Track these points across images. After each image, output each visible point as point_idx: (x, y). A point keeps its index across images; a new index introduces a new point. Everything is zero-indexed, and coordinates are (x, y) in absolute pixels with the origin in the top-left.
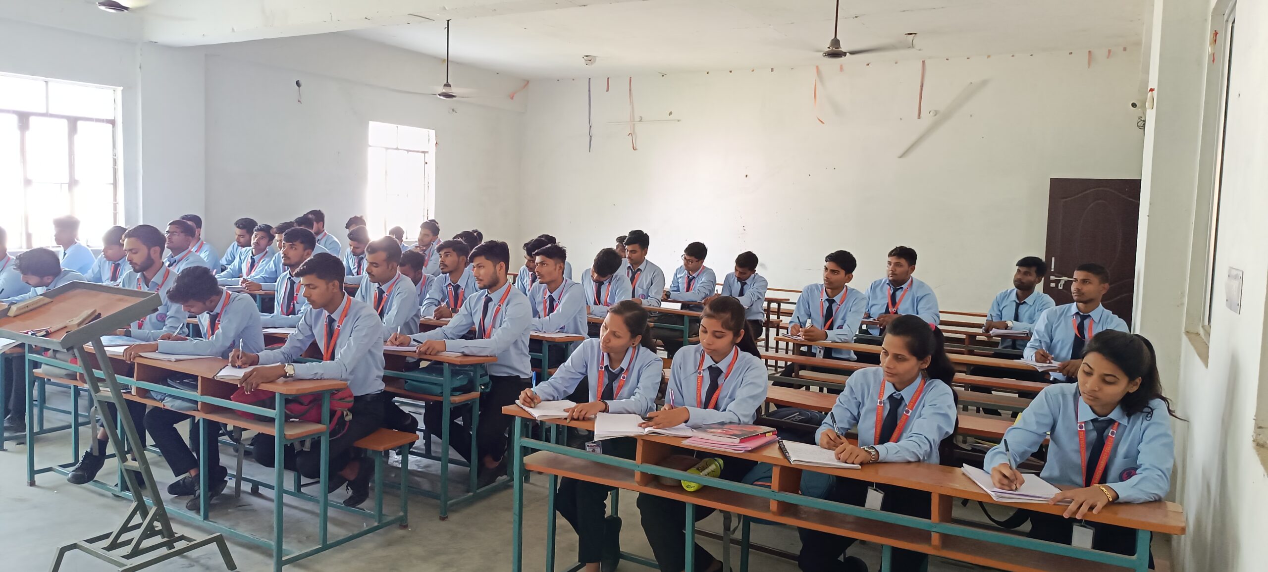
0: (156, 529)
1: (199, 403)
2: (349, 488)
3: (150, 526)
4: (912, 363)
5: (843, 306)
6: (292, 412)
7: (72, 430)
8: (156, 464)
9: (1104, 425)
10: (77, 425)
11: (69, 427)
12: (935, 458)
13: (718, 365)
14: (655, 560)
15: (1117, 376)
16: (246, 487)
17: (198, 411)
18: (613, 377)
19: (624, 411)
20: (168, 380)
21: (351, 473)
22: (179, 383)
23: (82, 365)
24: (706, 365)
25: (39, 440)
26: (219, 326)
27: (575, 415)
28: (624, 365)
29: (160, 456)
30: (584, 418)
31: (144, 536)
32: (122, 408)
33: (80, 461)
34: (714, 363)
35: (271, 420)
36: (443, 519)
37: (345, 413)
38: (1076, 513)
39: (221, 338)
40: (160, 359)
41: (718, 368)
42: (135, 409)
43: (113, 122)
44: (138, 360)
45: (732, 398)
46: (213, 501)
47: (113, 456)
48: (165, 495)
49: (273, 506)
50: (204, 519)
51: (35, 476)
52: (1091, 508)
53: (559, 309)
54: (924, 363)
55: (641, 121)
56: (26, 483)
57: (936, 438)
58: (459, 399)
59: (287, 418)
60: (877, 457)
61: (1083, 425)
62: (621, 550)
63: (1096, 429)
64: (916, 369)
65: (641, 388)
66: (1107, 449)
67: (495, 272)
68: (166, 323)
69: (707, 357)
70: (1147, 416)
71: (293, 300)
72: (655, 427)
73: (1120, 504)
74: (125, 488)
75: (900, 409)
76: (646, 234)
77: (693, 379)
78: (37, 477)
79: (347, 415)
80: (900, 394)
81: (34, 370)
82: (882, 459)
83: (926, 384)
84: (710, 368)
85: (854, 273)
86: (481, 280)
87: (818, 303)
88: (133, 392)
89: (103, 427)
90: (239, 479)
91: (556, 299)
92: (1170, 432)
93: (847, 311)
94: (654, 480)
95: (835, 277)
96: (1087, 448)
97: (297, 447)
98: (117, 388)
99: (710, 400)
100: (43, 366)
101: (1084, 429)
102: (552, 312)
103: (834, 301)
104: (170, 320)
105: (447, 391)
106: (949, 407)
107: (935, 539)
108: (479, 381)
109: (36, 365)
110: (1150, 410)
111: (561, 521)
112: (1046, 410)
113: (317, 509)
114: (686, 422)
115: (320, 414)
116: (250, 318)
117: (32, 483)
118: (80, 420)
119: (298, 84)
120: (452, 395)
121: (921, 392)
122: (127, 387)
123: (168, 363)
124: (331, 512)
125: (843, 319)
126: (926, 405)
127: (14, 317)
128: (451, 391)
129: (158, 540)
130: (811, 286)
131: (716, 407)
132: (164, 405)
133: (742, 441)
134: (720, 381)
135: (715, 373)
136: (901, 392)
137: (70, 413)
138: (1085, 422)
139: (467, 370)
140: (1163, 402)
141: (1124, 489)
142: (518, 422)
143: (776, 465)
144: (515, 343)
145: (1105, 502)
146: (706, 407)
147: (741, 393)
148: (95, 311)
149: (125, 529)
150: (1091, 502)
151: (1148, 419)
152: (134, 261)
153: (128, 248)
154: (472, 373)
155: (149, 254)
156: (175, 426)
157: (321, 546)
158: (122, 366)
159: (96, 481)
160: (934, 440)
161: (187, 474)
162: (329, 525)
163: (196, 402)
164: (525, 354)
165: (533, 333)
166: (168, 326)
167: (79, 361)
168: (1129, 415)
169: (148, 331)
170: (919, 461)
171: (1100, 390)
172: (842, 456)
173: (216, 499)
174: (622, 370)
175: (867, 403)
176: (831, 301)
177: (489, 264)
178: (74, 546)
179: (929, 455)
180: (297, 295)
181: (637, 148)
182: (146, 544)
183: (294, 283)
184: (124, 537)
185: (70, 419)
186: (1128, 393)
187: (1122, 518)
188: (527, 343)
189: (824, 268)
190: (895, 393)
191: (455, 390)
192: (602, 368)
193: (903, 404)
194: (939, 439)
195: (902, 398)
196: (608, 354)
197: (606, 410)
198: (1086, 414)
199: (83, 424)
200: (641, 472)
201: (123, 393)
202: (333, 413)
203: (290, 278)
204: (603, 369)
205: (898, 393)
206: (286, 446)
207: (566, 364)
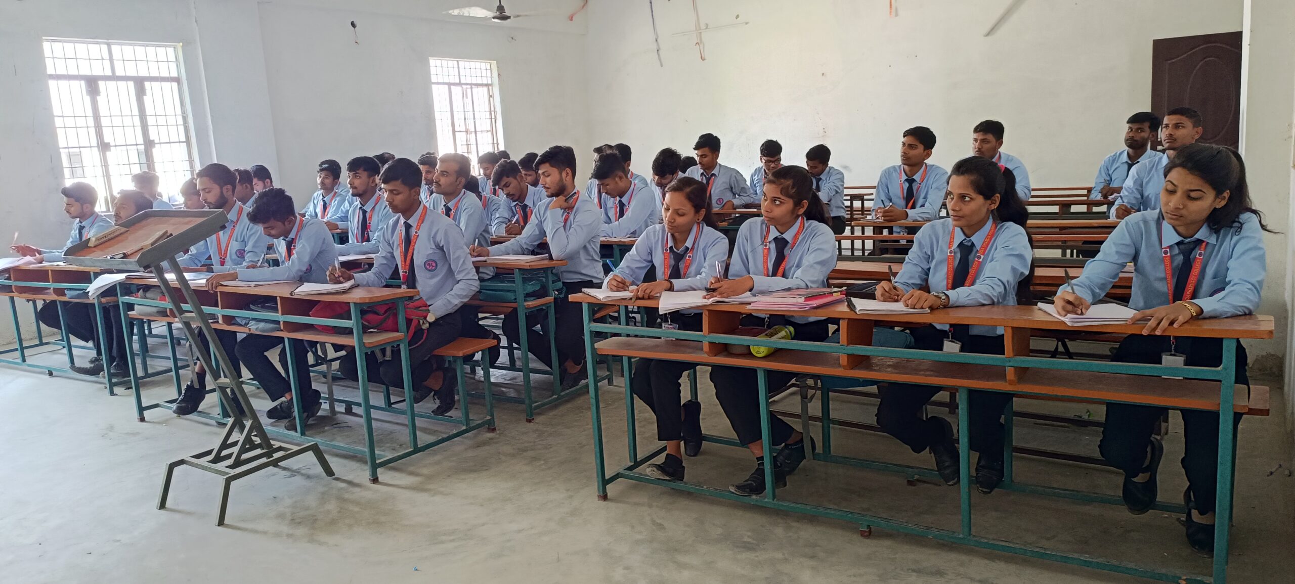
0: (256, 443)
1: (281, 323)
2: (435, 397)
3: (248, 440)
4: (978, 203)
5: (923, 184)
6: (369, 323)
7: (173, 373)
8: (255, 396)
9: (1192, 246)
10: (177, 369)
11: (170, 370)
12: (1012, 300)
13: (784, 236)
14: (737, 438)
15: (1204, 190)
16: (340, 408)
17: (282, 330)
18: (679, 258)
19: (689, 288)
20: (251, 306)
21: (435, 382)
22: (262, 307)
23: (170, 301)
24: (771, 237)
25: (145, 385)
26: (294, 252)
27: (640, 294)
28: (689, 244)
29: (258, 388)
30: (649, 297)
31: (243, 450)
32: (214, 341)
33: (183, 394)
34: (779, 234)
35: (348, 332)
36: (529, 421)
37: (421, 322)
38: (1155, 329)
39: (296, 262)
40: (238, 287)
41: (784, 239)
42: (226, 338)
43: (177, 80)
44: (220, 289)
45: (798, 266)
46: (310, 422)
47: (213, 390)
48: (265, 421)
49: (362, 421)
50: (302, 435)
51: (144, 412)
52: (1172, 323)
53: (628, 214)
54: (992, 203)
55: (706, 28)
56: (137, 420)
57: (1008, 277)
58: (533, 303)
59: (365, 330)
60: (947, 302)
61: (1168, 250)
62: (703, 432)
63: (1182, 252)
64: (984, 210)
65: (707, 267)
66: (1195, 271)
67: (561, 179)
68: (246, 258)
69: (772, 228)
70: (1236, 232)
71: (367, 229)
72: (720, 296)
73: (1205, 318)
74: (226, 415)
75: (971, 257)
76: (716, 137)
77: (760, 250)
78: (146, 413)
79: (423, 323)
80: (970, 240)
81: (129, 313)
82: (953, 303)
83: (998, 227)
84: (776, 239)
85: (933, 150)
86: (548, 188)
87: (898, 186)
88: (220, 321)
89: (199, 360)
90: (332, 401)
91: (626, 204)
92: (1260, 245)
93: (928, 188)
94: (724, 349)
95: (912, 153)
96: (1173, 276)
97: (380, 358)
98: (203, 317)
99: (779, 267)
100: (136, 307)
101: (1169, 254)
102: (622, 217)
103: (914, 180)
104: (249, 254)
105: (521, 297)
106: (1025, 247)
107: (1010, 373)
108: (551, 286)
109: (130, 307)
110: (1240, 225)
111: (639, 403)
112: (1128, 241)
113: (405, 419)
114: (751, 290)
115: (396, 323)
116: (323, 243)
117: (142, 419)
118: (180, 364)
119: (353, 25)
120: (525, 301)
121: (992, 236)
122: (213, 316)
123: (249, 289)
124: (419, 422)
125: (924, 198)
126: (999, 248)
127: (94, 247)
128: (525, 297)
129: (258, 451)
130: (889, 169)
131: (784, 276)
132: (250, 329)
133: (807, 299)
134: (787, 251)
135: (781, 244)
136: (971, 238)
137: (169, 358)
138: (1170, 247)
139: (539, 277)
140: (1255, 215)
141: (1208, 304)
142: (585, 307)
143: (843, 319)
144: (585, 247)
145: (1188, 316)
146: (774, 274)
147: (808, 260)
148: (166, 232)
149: (224, 445)
150: (1172, 317)
151: (1237, 234)
152: (208, 201)
153: (201, 188)
154: (544, 279)
155: (222, 193)
156: (266, 354)
157: (411, 450)
158: (205, 297)
159: (199, 412)
160: (1008, 282)
161: (283, 399)
162: (418, 433)
163: (278, 322)
164: (597, 261)
165: (603, 239)
166: (247, 260)
167: (167, 298)
168: (1217, 232)
169: (229, 267)
170: (993, 304)
171: (1185, 207)
172: (909, 302)
173: (313, 420)
174: (687, 248)
175: (937, 256)
176: (911, 181)
177: (554, 172)
178: (182, 462)
179: (1005, 296)
180: (370, 223)
181: (706, 58)
182: (245, 456)
183: (366, 212)
184: (224, 453)
185: (170, 364)
186: (1215, 209)
187: (1206, 330)
188: (598, 250)
189: (902, 144)
190: (965, 239)
191: (528, 296)
192: (666, 250)
193: (975, 251)
194: (1014, 280)
195: (973, 244)
196: (673, 235)
197: (671, 289)
198: (1170, 237)
199: (183, 367)
200: (709, 342)
201: (212, 323)
202: (409, 321)
203: (361, 208)
204: (669, 251)
205: (968, 239)
206: (366, 354)
207: (631, 253)
